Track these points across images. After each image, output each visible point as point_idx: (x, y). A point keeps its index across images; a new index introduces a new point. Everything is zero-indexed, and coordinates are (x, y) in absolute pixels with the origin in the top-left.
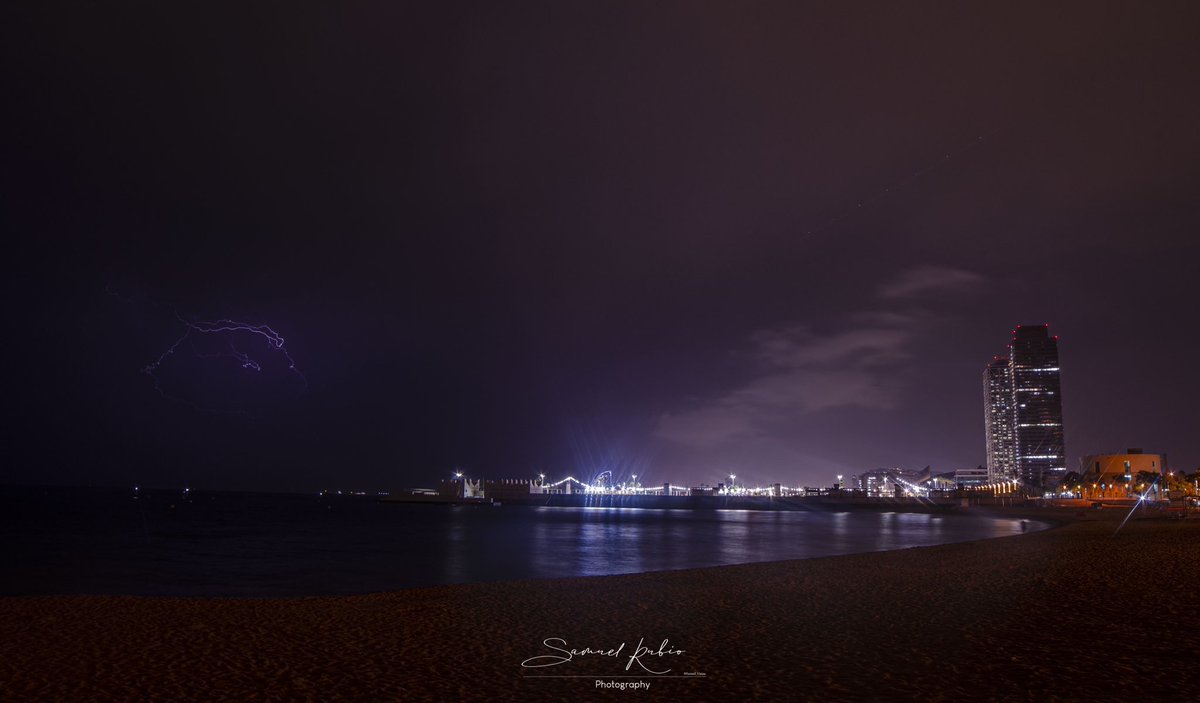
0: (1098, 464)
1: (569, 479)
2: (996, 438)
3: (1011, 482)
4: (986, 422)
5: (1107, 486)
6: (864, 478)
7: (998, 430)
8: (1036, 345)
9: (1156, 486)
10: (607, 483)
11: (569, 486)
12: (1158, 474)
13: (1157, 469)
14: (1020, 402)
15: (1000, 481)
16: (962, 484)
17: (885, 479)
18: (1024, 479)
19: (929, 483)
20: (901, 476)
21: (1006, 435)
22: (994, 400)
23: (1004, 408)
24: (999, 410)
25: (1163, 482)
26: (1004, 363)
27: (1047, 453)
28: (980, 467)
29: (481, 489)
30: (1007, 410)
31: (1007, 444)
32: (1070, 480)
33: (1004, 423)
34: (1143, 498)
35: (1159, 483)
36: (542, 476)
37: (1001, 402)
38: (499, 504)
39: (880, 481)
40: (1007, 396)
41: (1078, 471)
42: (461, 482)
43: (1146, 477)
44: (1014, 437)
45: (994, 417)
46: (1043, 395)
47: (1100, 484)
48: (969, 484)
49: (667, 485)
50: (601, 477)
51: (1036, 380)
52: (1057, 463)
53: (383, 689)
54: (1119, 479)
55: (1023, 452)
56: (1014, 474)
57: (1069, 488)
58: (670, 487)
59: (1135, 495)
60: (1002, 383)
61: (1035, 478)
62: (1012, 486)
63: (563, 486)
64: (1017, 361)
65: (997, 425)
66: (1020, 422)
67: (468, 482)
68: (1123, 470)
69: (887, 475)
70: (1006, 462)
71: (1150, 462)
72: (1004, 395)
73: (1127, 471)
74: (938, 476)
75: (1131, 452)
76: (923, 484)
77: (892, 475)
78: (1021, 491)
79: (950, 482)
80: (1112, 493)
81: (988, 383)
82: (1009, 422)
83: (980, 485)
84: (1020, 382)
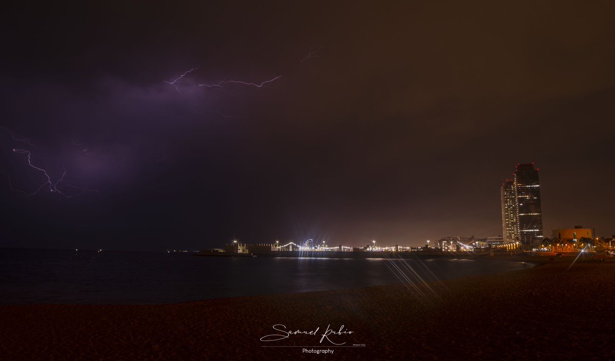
0: (559, 234)
1: (291, 243)
2: (508, 221)
3: (515, 243)
4: (503, 213)
5: (564, 245)
6: (441, 242)
7: (508, 217)
8: (527, 174)
9: (589, 245)
10: (310, 245)
11: (291, 247)
12: (591, 239)
13: (590, 236)
14: (520, 203)
15: (510, 243)
16: (490, 245)
17: (451, 242)
18: (522, 241)
19: (474, 244)
20: (459, 241)
21: (512, 220)
22: (506, 202)
23: (512, 206)
24: (509, 206)
25: (593, 243)
26: (512, 183)
27: (534, 229)
28: (500, 236)
29: (247, 248)
30: (513, 207)
31: (513, 224)
32: (546, 242)
33: (512, 213)
34: (583, 251)
35: (591, 243)
36: (277, 242)
37: (510, 202)
38: (256, 256)
39: (449, 243)
40: (513, 200)
41: (550, 237)
42: (236, 245)
43: (585, 240)
44: (516, 220)
45: (506, 210)
46: (531, 199)
47: (561, 244)
48: (494, 244)
49: (340, 246)
50: (307, 242)
51: (528, 191)
52: (539, 234)
53: (198, 350)
54: (570, 241)
55: (522, 228)
56: (517, 239)
57: (545, 246)
58: (342, 247)
59: (579, 250)
60: (511, 193)
61: (528, 241)
62: (516, 245)
63: (288, 247)
64: (518, 182)
65: (508, 214)
66: (520, 213)
67: (240, 245)
68: (573, 237)
69: (452, 240)
70: (513, 233)
71: (586, 233)
72: (511, 199)
73: (575, 237)
74: (478, 240)
75: (576, 227)
76: (471, 244)
77: (455, 240)
78: (520, 248)
79: (485, 243)
80: (568, 248)
81: (503, 193)
82: (514, 213)
83: (499, 245)
84: (519, 192)
